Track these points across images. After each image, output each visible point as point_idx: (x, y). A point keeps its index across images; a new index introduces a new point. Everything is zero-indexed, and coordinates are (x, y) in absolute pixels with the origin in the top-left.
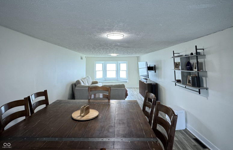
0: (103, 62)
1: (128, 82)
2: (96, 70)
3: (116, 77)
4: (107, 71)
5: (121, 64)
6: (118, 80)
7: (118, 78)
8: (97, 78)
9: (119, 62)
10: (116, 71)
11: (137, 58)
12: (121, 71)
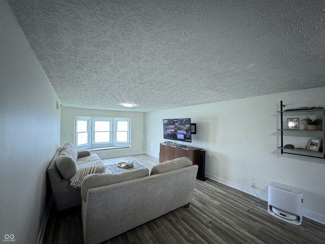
0: (90, 118)
1: (130, 147)
2: (78, 131)
3: (110, 141)
4: (94, 132)
5: (119, 123)
6: (114, 145)
7: (114, 142)
8: (79, 144)
9: (115, 119)
10: (110, 132)
11: (143, 114)
12: (118, 133)
